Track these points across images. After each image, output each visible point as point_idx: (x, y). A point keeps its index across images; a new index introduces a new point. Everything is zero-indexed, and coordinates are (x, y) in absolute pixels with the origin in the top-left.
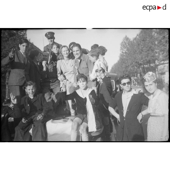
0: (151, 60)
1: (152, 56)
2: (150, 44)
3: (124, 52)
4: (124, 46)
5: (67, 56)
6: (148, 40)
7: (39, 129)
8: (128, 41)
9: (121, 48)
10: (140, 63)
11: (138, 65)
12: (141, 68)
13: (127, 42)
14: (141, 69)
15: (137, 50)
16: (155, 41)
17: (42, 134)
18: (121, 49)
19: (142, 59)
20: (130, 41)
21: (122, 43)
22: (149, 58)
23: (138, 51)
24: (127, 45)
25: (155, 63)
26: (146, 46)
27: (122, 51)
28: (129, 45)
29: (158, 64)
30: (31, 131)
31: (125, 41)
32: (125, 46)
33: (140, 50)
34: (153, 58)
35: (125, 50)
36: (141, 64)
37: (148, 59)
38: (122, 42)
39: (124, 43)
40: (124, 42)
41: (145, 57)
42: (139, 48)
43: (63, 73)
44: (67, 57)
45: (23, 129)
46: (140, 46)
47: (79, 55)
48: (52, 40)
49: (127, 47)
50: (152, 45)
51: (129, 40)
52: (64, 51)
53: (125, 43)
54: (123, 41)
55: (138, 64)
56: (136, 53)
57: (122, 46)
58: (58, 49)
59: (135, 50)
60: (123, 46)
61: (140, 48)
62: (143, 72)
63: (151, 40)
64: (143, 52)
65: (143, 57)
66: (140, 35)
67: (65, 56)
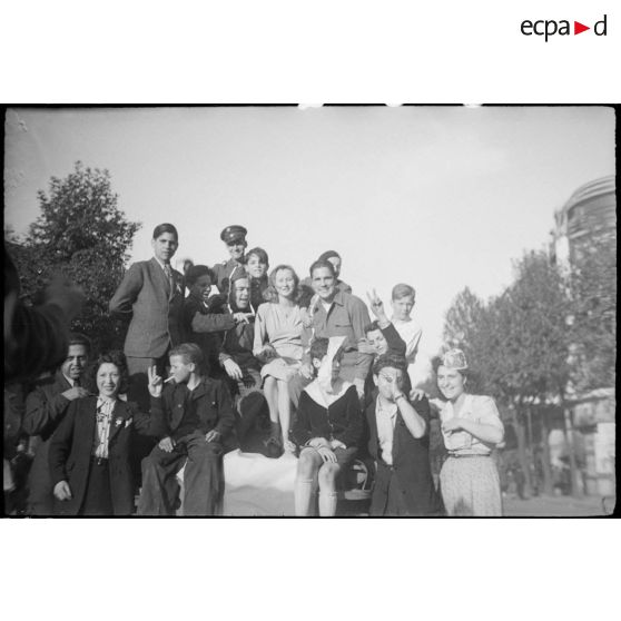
0: (549, 376)
1: (553, 365)
2: (546, 321)
3: (456, 341)
4: (457, 323)
5: (286, 293)
6: (540, 305)
7: (206, 467)
8: (474, 306)
9: (446, 326)
10: (509, 384)
11: (503, 394)
12: (514, 403)
13: (469, 308)
14: (511, 407)
15: (500, 339)
16: (563, 313)
17: (211, 482)
18: (447, 331)
19: (517, 370)
20: (481, 306)
21: (450, 312)
22: (542, 367)
23: (504, 343)
24: (470, 320)
25: (562, 392)
26: (534, 327)
27: (448, 339)
28: (474, 320)
29: (574, 398)
30: (180, 475)
31: (462, 305)
32: (461, 323)
33: (511, 339)
34: (554, 370)
35: (461, 335)
36: (513, 392)
37: (537, 373)
38: (452, 309)
39: (457, 312)
40: (460, 309)
41: (529, 365)
42: (508, 333)
43: (271, 341)
44: (286, 297)
45: (162, 464)
46: (513, 325)
47: (331, 291)
48: (240, 247)
49: (468, 329)
50: (554, 324)
51: (478, 304)
52: (281, 280)
53: (463, 314)
54: (456, 307)
55: (505, 391)
56: (498, 348)
57: (450, 322)
58: (263, 266)
59: (494, 340)
60: (453, 323)
61: (512, 332)
62: (519, 421)
63: (551, 308)
64: (521, 349)
65: (519, 363)
66: (515, 289)
67: (284, 293)
